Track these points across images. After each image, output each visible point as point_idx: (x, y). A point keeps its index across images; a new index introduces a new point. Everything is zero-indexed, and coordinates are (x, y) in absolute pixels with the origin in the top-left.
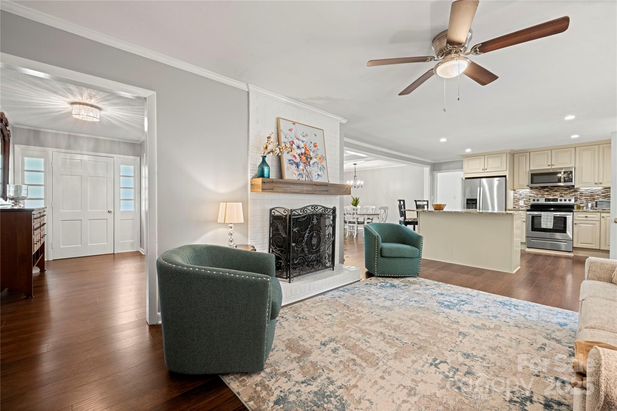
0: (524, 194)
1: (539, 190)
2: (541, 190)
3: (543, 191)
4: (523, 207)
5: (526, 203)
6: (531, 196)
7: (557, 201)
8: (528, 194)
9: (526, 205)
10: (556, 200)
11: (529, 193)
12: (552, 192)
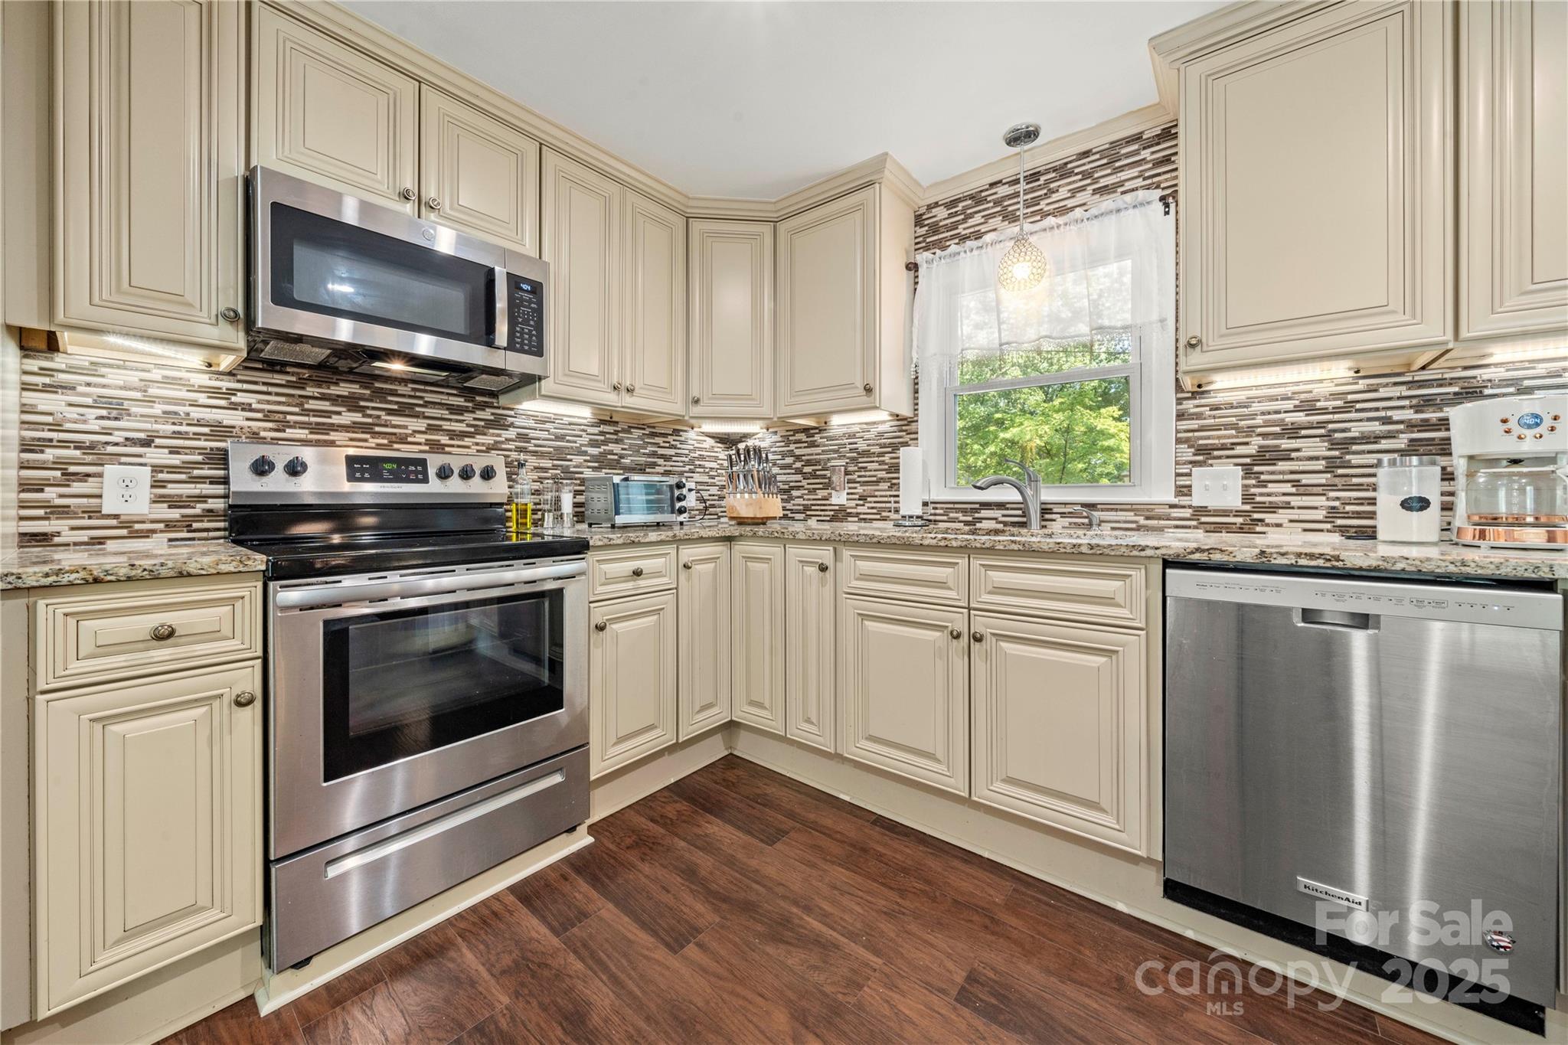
0: (151, 401)
1: (289, 385)
2: (310, 390)
3: (323, 398)
4: (147, 534)
5: (172, 490)
6: (220, 431)
7: (425, 480)
8: (196, 413)
9: (175, 514)
10: (411, 469)
11: (202, 399)
12: (385, 417)
